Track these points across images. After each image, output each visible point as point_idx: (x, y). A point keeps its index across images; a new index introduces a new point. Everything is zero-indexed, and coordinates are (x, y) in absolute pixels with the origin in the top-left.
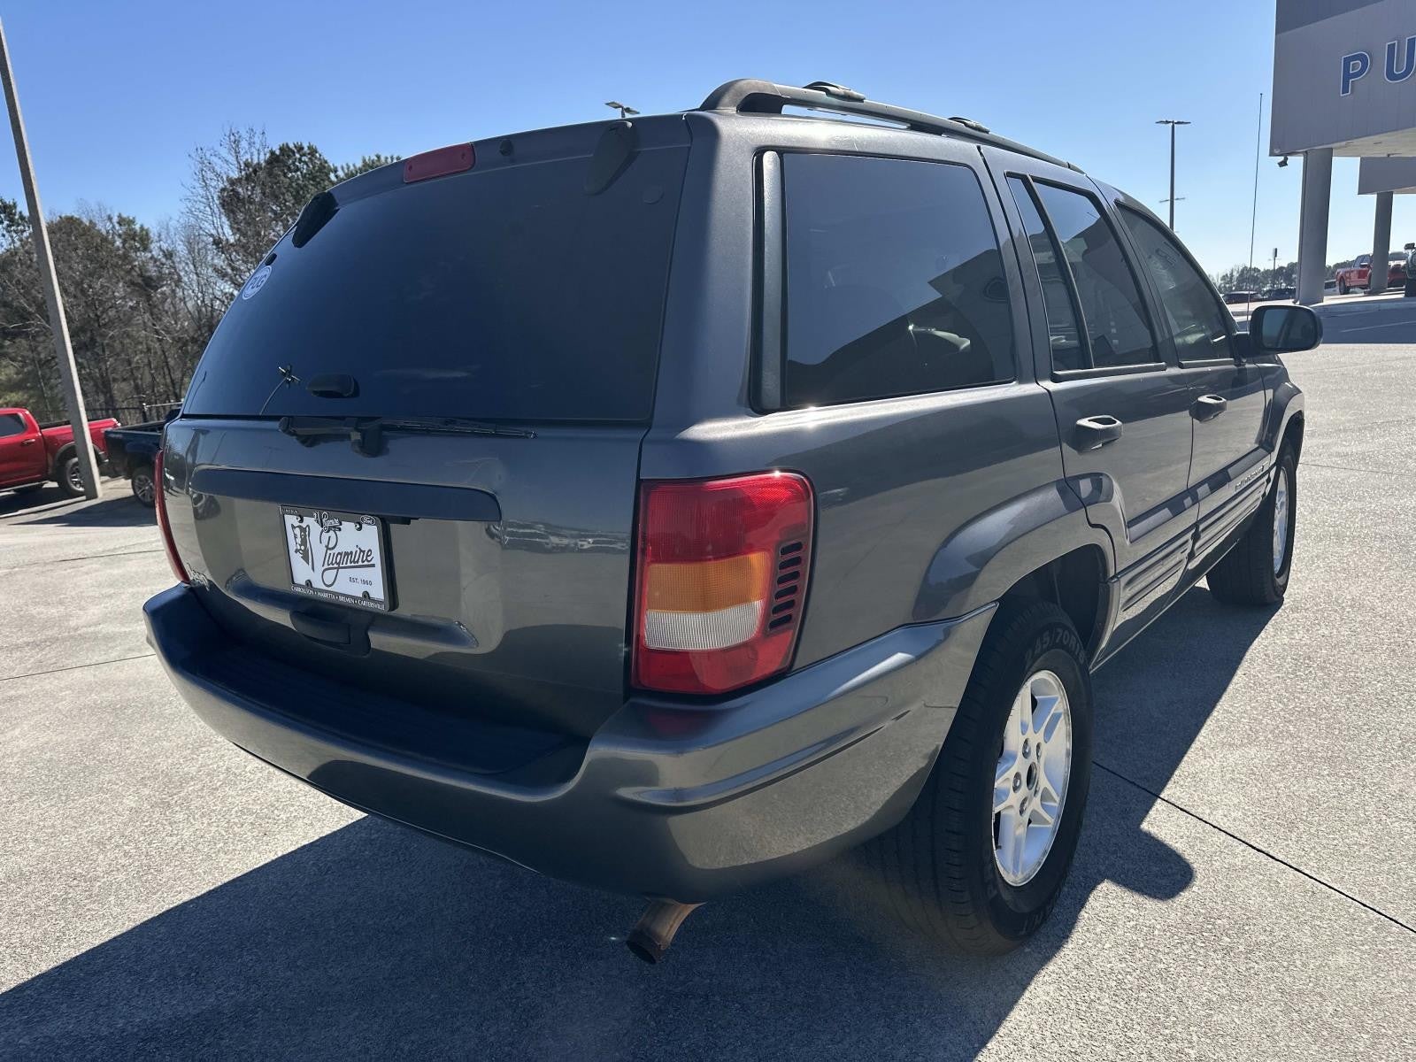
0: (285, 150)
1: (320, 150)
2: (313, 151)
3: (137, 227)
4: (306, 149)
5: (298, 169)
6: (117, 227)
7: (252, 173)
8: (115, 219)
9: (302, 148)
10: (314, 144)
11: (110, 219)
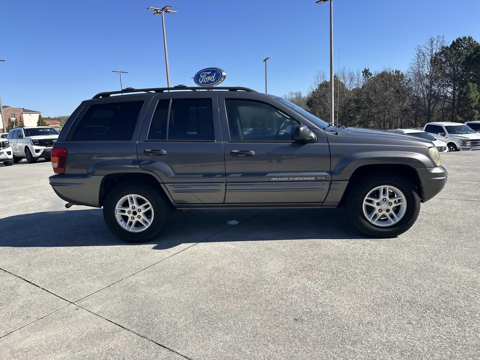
0: (459, 40)
1: (473, 38)
2: (470, 39)
3: (401, 73)
4: (467, 38)
5: (462, 46)
6: (394, 74)
7: (445, 51)
8: (394, 71)
9: (465, 38)
10: (470, 36)
11: (393, 71)
